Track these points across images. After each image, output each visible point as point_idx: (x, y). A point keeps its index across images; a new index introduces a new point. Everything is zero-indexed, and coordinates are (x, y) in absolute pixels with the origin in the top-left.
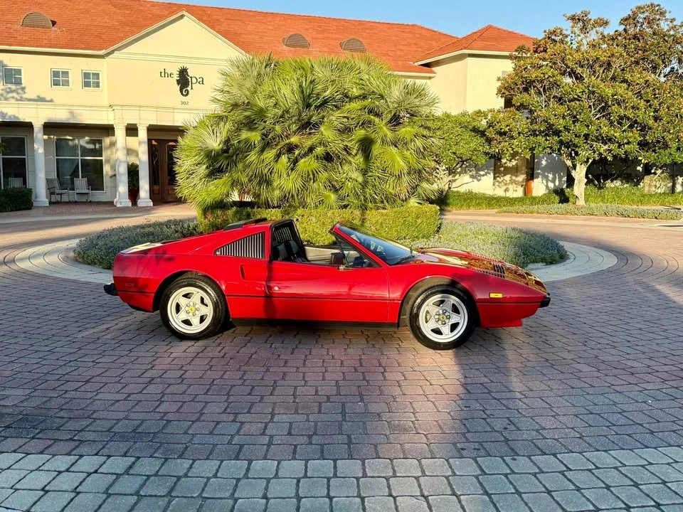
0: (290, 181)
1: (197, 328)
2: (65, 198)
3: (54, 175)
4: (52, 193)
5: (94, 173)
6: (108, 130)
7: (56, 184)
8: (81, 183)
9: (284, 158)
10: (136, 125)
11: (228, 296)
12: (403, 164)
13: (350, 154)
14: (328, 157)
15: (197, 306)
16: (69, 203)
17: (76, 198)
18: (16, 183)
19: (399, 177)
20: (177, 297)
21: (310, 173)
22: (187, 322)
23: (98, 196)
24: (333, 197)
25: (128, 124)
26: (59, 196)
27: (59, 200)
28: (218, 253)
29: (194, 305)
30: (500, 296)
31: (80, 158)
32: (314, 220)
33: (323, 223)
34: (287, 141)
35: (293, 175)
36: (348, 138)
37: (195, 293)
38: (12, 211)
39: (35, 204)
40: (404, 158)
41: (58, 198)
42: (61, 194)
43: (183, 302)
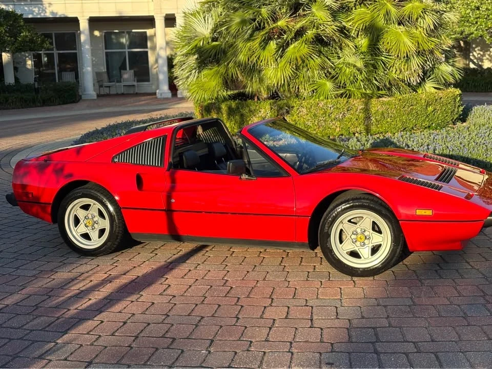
0: (279, 69)
1: (96, 242)
2: (113, 91)
3: (103, 69)
4: (101, 86)
5: (140, 64)
6: (149, 21)
7: (105, 77)
8: (128, 75)
9: (273, 45)
10: (174, 14)
11: (123, 208)
12: (410, 44)
13: (347, 37)
14: (320, 41)
15: (95, 219)
16: (117, 95)
17: (122, 90)
18: (68, 77)
19: (408, 58)
20: (74, 209)
21: (299, 59)
22: (86, 236)
23: (145, 87)
24: (329, 85)
25: (166, 15)
26: (108, 88)
27: (108, 92)
28: (116, 160)
29: (93, 217)
30: (429, 213)
31: (127, 50)
32: (304, 110)
33: (315, 115)
34: (274, 25)
35: (282, 62)
36: (347, 17)
37: (92, 204)
38: (59, 104)
39: (83, 97)
40: (412, 36)
41: (107, 91)
42: (109, 87)
43: (81, 214)
